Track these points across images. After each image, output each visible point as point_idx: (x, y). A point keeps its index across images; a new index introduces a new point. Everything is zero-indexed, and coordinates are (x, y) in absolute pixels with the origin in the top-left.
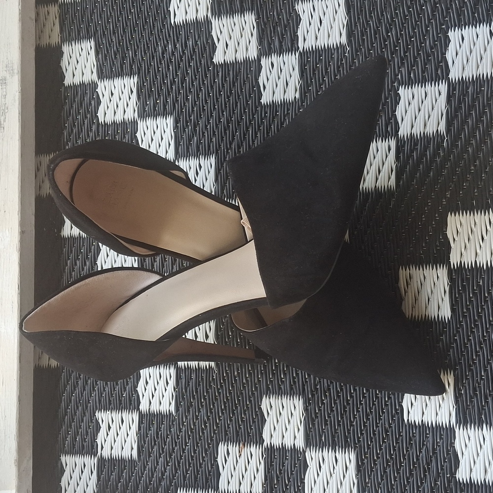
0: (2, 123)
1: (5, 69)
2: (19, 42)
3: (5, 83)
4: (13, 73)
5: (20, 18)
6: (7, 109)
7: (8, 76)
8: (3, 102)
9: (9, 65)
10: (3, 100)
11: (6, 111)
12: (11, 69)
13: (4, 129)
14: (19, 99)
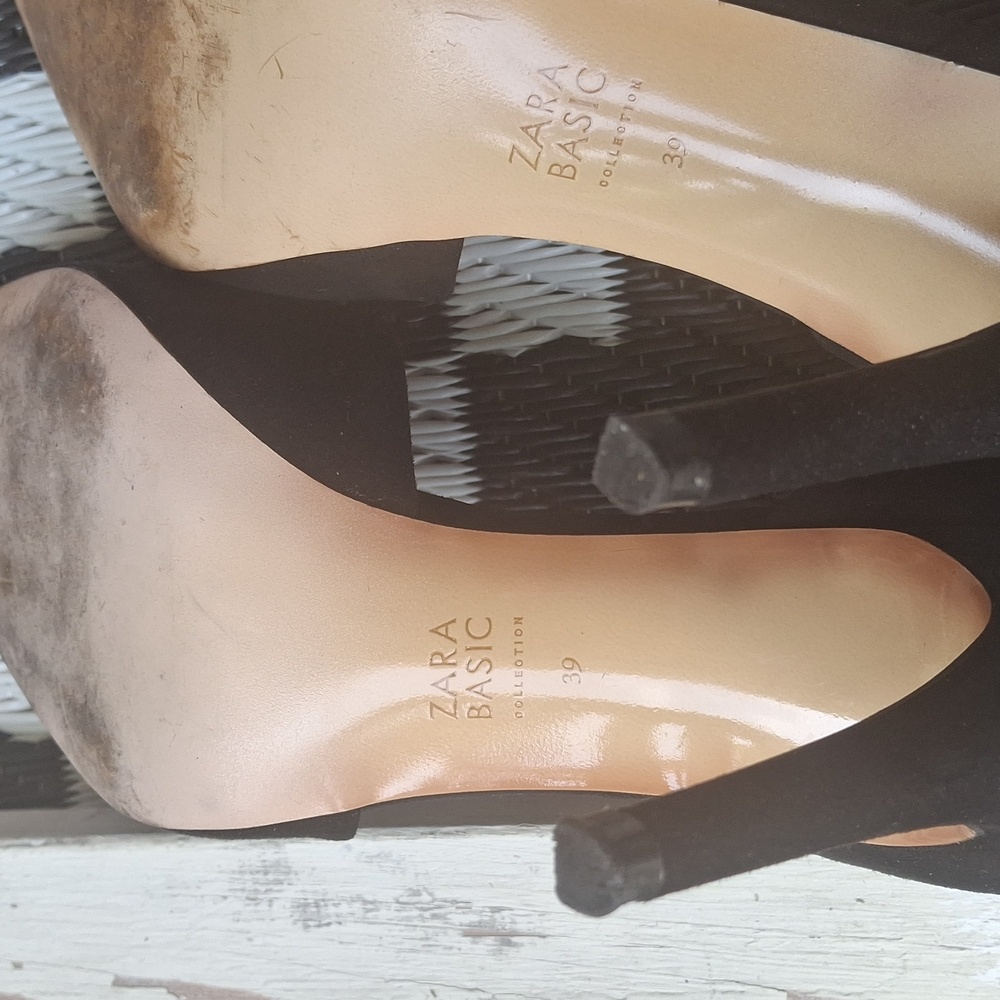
0: (475, 918)
1: (264, 906)
2: (159, 842)
3: (317, 905)
4: (277, 863)
5: (74, 843)
6: (417, 893)
7: (290, 893)
8: (392, 914)
9: (249, 886)
10: (383, 914)
11: (425, 897)
12: (260, 876)
13: (499, 910)
14: (374, 838)
